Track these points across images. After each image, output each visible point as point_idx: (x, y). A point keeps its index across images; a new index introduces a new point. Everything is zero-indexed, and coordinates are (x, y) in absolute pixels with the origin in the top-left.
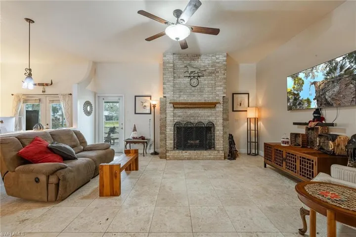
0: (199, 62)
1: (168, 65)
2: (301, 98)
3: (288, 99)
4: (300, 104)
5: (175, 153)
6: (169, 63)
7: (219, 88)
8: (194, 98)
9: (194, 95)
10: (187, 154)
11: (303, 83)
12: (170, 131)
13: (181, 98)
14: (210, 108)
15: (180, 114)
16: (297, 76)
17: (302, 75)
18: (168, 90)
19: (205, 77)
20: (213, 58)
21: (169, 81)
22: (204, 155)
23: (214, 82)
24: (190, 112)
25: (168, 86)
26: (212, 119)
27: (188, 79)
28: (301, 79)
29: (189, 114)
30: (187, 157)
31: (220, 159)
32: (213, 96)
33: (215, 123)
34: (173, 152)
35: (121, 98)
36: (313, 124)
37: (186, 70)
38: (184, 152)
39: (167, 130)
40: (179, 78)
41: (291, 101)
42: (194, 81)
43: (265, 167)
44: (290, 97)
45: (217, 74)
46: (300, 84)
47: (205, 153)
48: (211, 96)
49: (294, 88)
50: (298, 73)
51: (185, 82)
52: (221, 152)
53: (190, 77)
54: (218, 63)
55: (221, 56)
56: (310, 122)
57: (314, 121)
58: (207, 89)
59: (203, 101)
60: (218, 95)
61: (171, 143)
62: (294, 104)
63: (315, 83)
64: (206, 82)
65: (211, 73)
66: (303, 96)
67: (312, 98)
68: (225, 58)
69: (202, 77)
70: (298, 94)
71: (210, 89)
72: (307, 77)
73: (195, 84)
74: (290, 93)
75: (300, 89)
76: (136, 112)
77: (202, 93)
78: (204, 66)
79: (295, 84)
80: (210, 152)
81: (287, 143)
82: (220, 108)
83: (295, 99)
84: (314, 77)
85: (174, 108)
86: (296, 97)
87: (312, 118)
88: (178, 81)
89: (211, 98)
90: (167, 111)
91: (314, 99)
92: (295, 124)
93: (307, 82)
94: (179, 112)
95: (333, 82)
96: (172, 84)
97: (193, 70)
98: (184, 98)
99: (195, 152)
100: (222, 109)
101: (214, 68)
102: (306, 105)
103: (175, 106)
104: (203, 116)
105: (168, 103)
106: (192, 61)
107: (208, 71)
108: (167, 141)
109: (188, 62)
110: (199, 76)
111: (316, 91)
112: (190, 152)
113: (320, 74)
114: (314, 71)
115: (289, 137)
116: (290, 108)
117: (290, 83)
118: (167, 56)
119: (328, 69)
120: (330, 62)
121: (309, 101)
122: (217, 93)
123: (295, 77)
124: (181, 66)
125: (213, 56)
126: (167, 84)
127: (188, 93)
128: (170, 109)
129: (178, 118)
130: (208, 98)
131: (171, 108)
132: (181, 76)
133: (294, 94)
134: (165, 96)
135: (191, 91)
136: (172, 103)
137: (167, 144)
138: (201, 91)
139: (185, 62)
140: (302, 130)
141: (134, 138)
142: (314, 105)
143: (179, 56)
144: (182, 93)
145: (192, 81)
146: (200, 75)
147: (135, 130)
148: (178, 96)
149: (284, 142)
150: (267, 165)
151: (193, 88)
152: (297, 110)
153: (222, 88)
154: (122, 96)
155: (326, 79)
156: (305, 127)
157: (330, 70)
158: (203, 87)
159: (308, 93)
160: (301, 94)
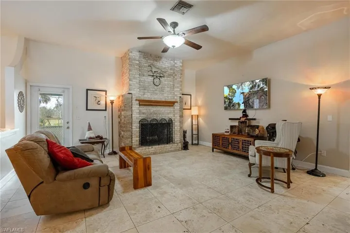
0: (161, 63)
1: (134, 62)
2: (234, 102)
3: (225, 102)
4: (233, 105)
5: (143, 149)
6: (135, 60)
7: (177, 89)
8: (156, 97)
9: (157, 94)
10: (153, 149)
11: (236, 92)
12: (136, 128)
13: (145, 96)
14: (170, 106)
15: (145, 111)
16: (231, 87)
17: (235, 87)
18: (134, 87)
19: (166, 78)
20: (172, 62)
21: (135, 78)
22: (166, 149)
23: (172, 83)
24: (153, 109)
25: (134, 83)
26: (171, 116)
27: (151, 79)
28: (234, 89)
29: (152, 111)
30: (153, 152)
31: (179, 150)
32: (172, 95)
33: (173, 120)
34: (141, 148)
35: (66, 91)
36: (243, 119)
37: (150, 69)
38: (150, 147)
39: (133, 127)
40: (144, 76)
41: (227, 103)
42: (157, 80)
43: (213, 151)
44: (226, 100)
45: (175, 77)
46: (234, 92)
47: (168, 147)
48: (170, 95)
49: (229, 94)
50: (232, 85)
51: (149, 80)
52: (179, 144)
53: (153, 76)
54: (176, 67)
55: (178, 62)
56: (241, 118)
57: (243, 117)
58: (167, 89)
59: (164, 100)
60: (176, 95)
61: (137, 140)
62: (229, 106)
63: (243, 93)
64: (166, 83)
65: (170, 75)
66: (236, 100)
67: (241, 102)
68: (181, 64)
69: (163, 78)
70: (232, 99)
71: (169, 89)
72: (238, 88)
73: (157, 84)
74: (226, 98)
75: (234, 96)
76: (88, 108)
77: (163, 92)
78: (165, 68)
79: (230, 92)
80: (171, 145)
81: (228, 132)
82: (177, 106)
83: (230, 102)
84: (242, 89)
85: (140, 105)
86: (231, 101)
87: (241, 115)
88: (143, 78)
89: (170, 98)
90: (133, 108)
91: (242, 103)
92: (230, 119)
93: (238, 91)
94: (144, 109)
95: (254, 94)
96: (138, 81)
97: (156, 70)
98: (148, 96)
99: (160, 146)
100: (179, 108)
101: (172, 71)
102: (237, 106)
103: (141, 103)
104: (163, 114)
105: (134, 99)
106: (155, 62)
107: (167, 73)
108: (133, 139)
109: (152, 62)
110: (160, 77)
111: (244, 98)
112: (155, 147)
113: (246, 88)
114: (243, 85)
115: (229, 128)
116: (226, 108)
117: (226, 91)
118: (133, 52)
119: (251, 86)
120: (253, 82)
121: (239, 104)
122: (176, 93)
123: (230, 87)
124: (145, 65)
125: (171, 60)
126: (134, 80)
127: (152, 92)
128: (136, 107)
129: (142, 115)
130: (168, 97)
131: (137, 105)
132: (145, 74)
133: (229, 99)
134: (130, 92)
135: (154, 89)
136: (139, 100)
137: (133, 141)
138: (162, 90)
139: (149, 61)
140: (236, 123)
141: (90, 138)
142: (242, 107)
143: (143, 54)
144: (146, 91)
145: (155, 80)
146: (161, 75)
147: (90, 129)
148: (142, 93)
149: (226, 132)
150: (215, 150)
151: (156, 87)
152: (230, 109)
153: (179, 89)
154: (68, 89)
155: (250, 91)
156: (238, 121)
157: (252, 86)
158: (164, 87)
159: (238, 99)
160: (234, 99)
